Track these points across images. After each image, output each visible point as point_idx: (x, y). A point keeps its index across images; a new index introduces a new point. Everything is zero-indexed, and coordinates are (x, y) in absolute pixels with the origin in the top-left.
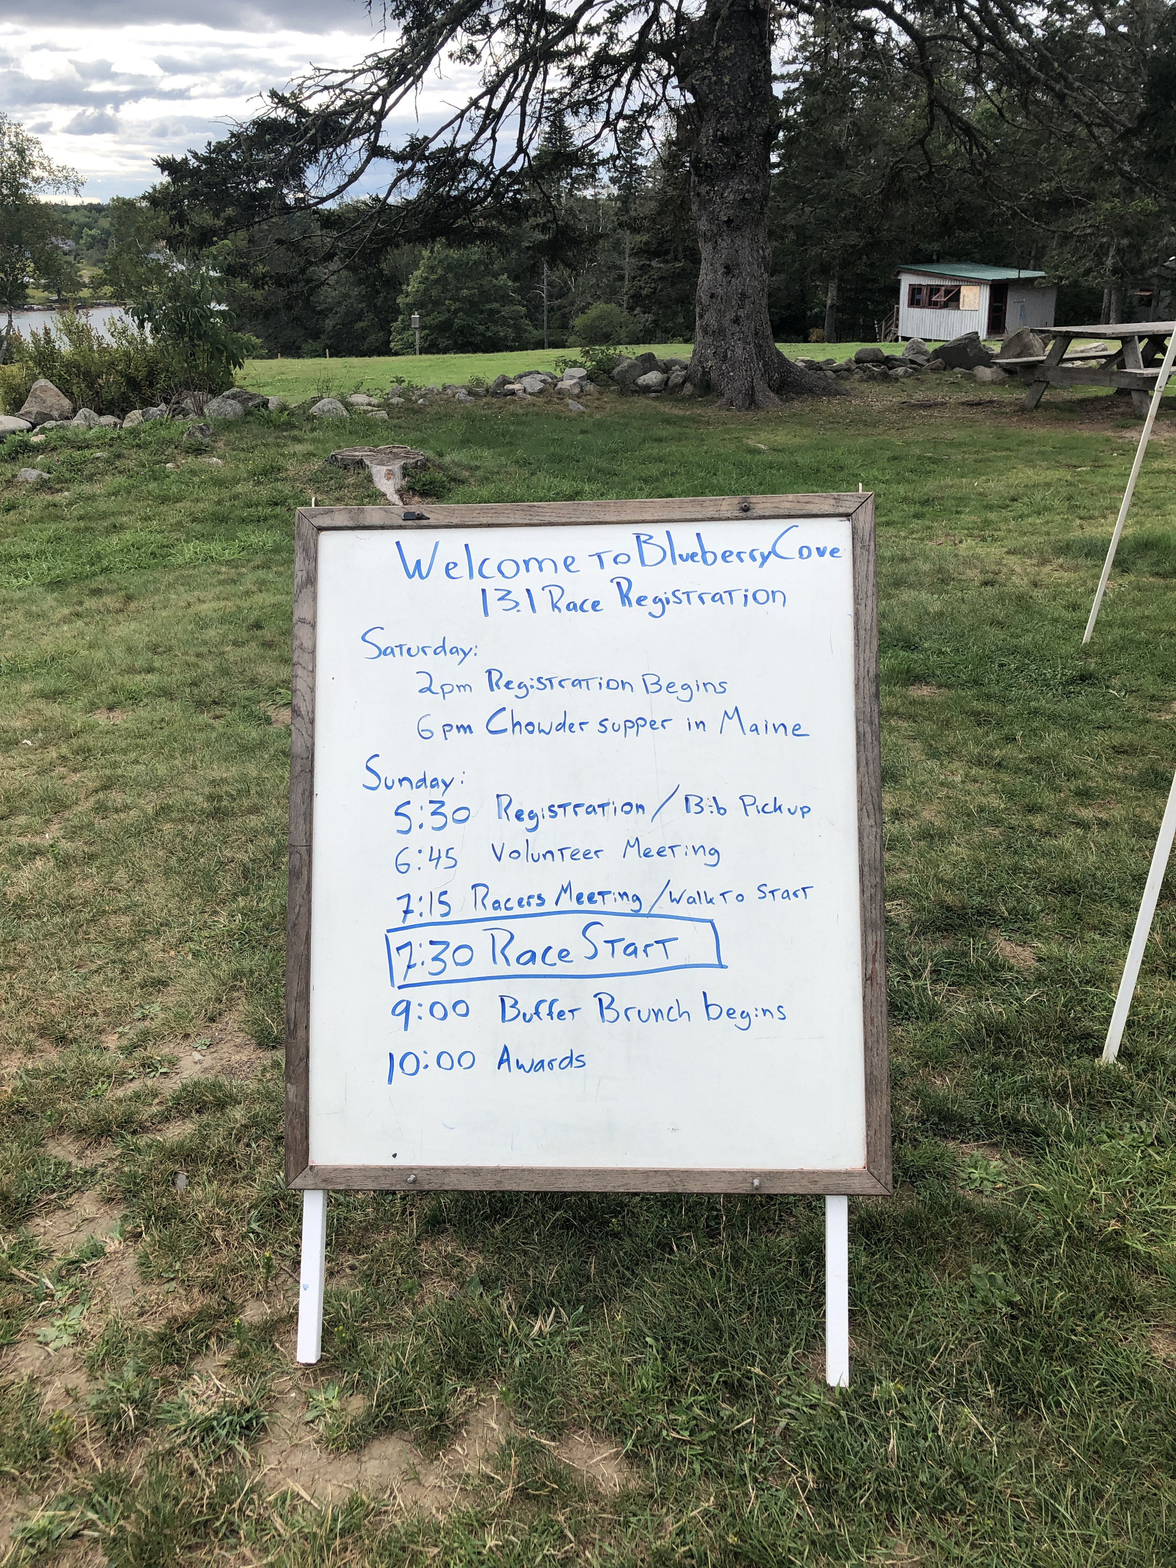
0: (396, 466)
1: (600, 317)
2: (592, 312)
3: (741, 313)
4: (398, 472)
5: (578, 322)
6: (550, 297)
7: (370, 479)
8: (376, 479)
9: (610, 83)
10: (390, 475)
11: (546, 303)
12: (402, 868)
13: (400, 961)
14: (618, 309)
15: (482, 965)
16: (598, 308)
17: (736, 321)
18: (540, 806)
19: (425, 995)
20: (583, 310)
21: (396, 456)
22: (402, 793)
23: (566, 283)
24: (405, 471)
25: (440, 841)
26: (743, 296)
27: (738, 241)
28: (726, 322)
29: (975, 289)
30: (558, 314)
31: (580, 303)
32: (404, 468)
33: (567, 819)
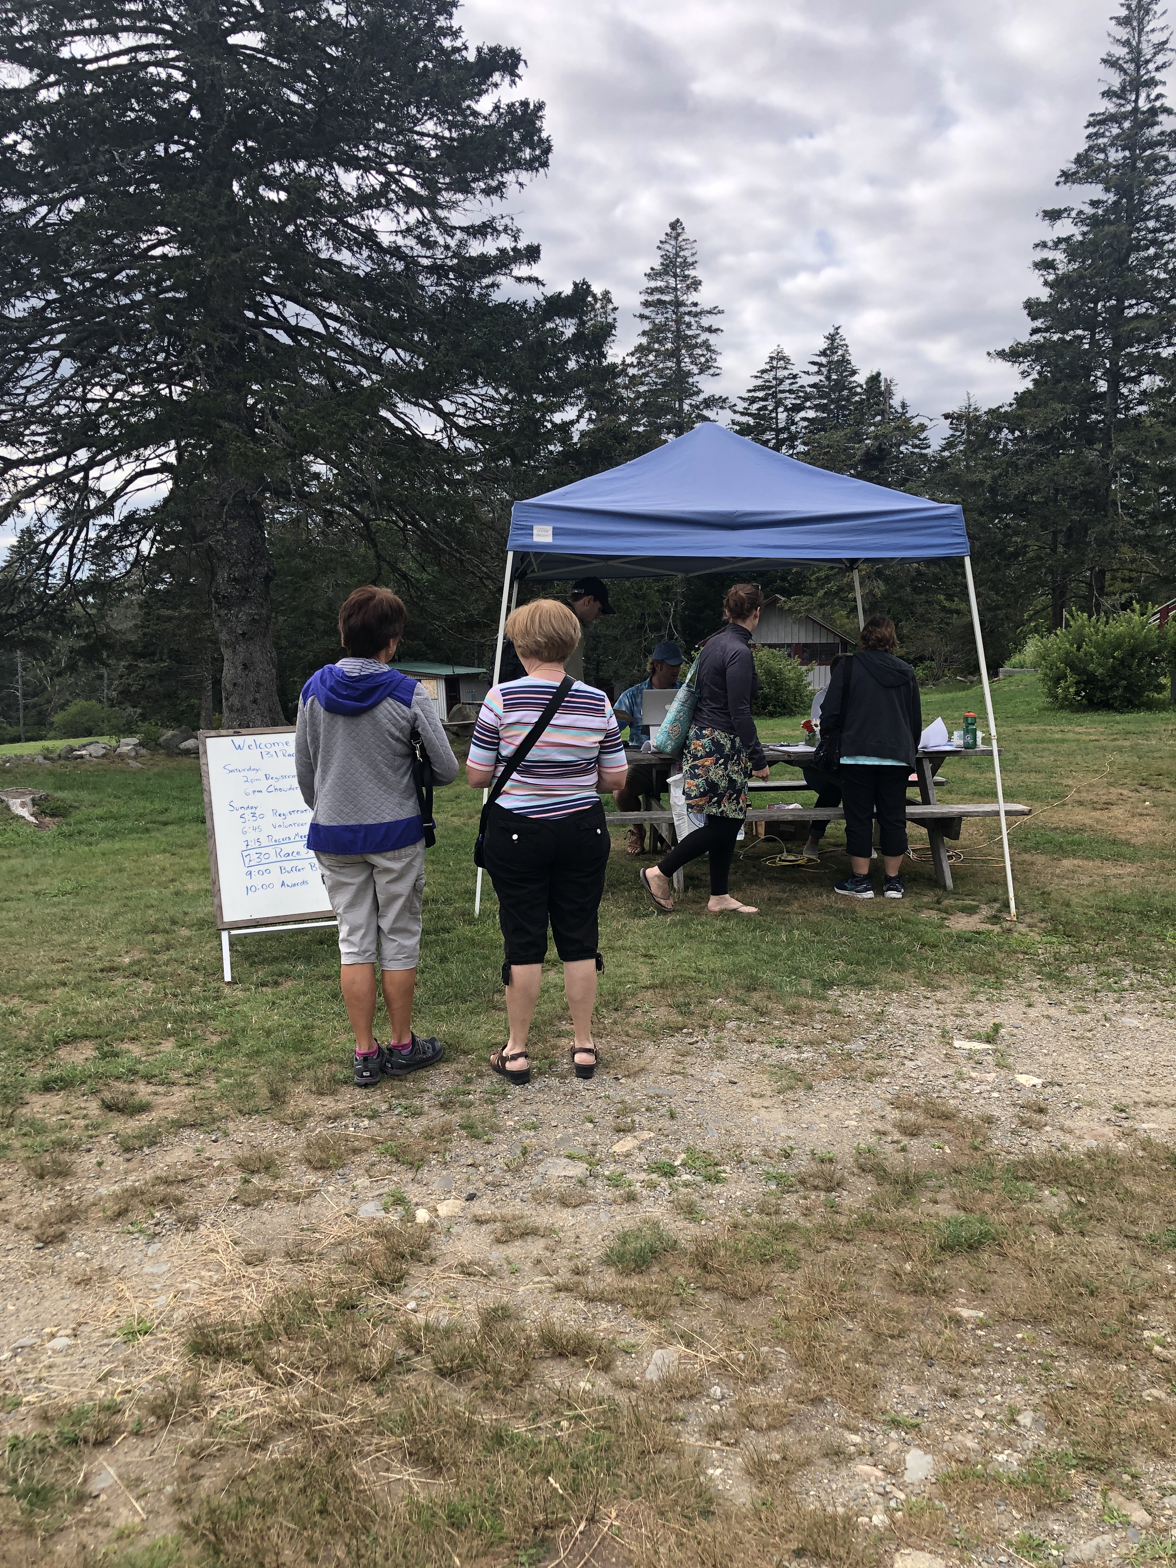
0: (28, 799)
1: (81, 713)
2: (72, 709)
3: (257, 696)
4: (30, 803)
5: (58, 718)
6: (25, 695)
7: (8, 808)
8: (13, 808)
9: (138, 537)
10: (23, 805)
11: (21, 702)
12: (244, 833)
13: (247, 859)
14: (99, 706)
15: (273, 858)
16: (78, 705)
17: (255, 701)
18: (286, 812)
19: (257, 868)
20: (62, 707)
21: (24, 794)
22: (242, 811)
23: (41, 682)
24: (34, 802)
25: (256, 824)
26: (259, 684)
27: (251, 648)
28: (247, 702)
29: (433, 683)
30: (34, 712)
31: (56, 700)
32: (33, 800)
33: (294, 815)
